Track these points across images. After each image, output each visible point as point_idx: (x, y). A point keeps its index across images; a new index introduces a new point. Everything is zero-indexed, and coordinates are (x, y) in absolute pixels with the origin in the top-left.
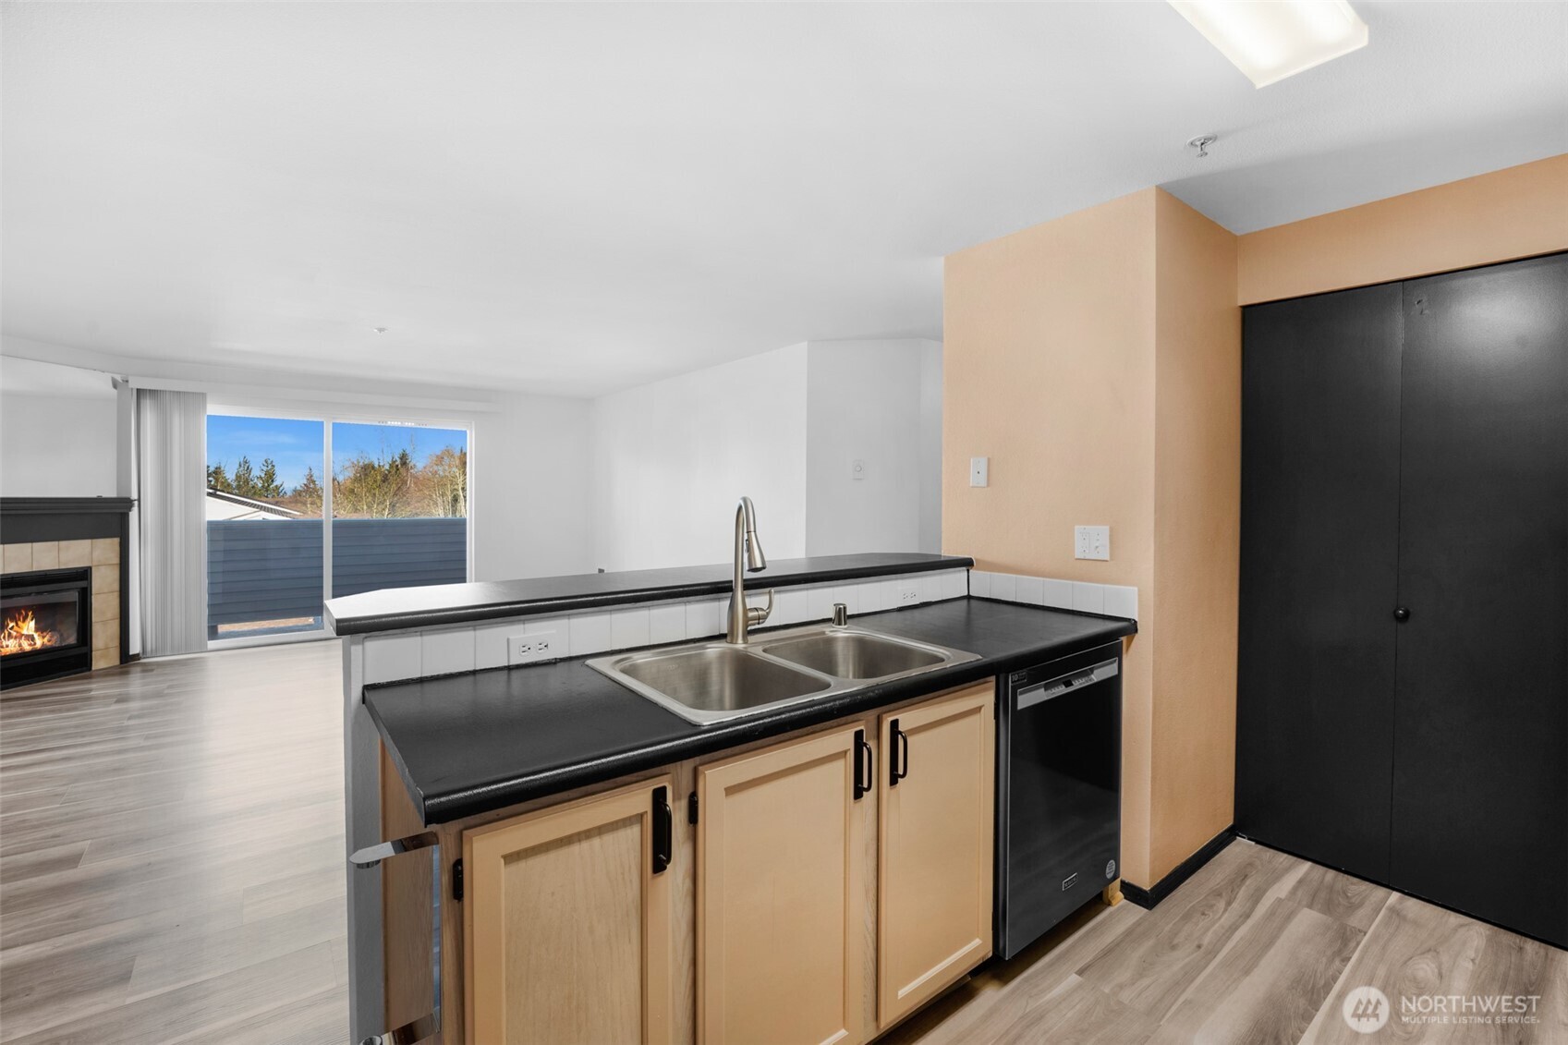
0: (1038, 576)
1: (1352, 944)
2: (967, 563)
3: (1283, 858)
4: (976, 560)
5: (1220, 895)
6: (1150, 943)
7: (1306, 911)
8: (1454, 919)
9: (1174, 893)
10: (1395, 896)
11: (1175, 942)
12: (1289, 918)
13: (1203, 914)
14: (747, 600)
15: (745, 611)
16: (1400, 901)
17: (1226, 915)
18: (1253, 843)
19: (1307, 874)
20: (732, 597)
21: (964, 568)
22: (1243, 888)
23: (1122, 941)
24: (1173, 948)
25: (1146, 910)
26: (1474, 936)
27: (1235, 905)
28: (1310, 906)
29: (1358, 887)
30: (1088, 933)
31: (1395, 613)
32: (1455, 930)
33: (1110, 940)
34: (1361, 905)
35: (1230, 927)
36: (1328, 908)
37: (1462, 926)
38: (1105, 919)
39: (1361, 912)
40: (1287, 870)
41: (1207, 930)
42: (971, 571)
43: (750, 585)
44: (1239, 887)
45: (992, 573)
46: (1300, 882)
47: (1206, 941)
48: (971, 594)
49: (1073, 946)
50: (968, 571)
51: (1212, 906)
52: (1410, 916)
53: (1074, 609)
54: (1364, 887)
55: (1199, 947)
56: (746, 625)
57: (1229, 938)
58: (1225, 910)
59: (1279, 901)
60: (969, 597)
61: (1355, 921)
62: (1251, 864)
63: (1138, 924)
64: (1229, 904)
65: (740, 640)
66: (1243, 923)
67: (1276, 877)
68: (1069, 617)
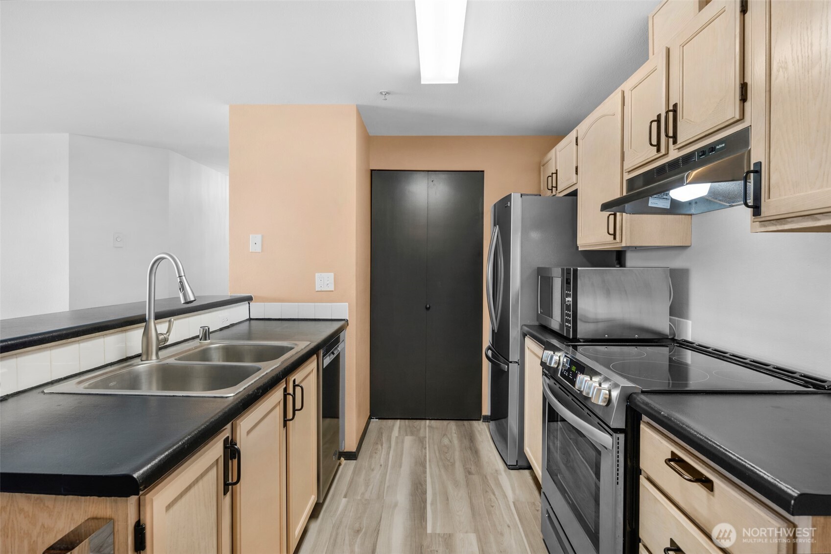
0: (295, 302)
1: (425, 442)
2: (249, 299)
3: (390, 422)
4: (255, 297)
5: (377, 444)
6: (364, 472)
7: (406, 437)
8: (445, 422)
9: (361, 450)
10: (428, 421)
11: (372, 468)
12: (403, 442)
13: (376, 453)
14: (158, 327)
15: (157, 335)
16: (430, 423)
17: (383, 450)
18: (377, 420)
19: (400, 424)
20: (145, 326)
21: (247, 302)
22: (383, 438)
23: (353, 477)
24: (373, 470)
25: (355, 461)
26: (452, 425)
27: (384, 445)
28: (407, 435)
29: (417, 422)
30: (338, 480)
31: (426, 306)
32: (447, 426)
33: (349, 479)
34: (420, 429)
35: (387, 454)
36: (412, 434)
37: (448, 424)
38: (342, 471)
39: (422, 431)
40: (393, 426)
41: (380, 458)
42: (250, 303)
43: (159, 316)
44: (382, 438)
45: (265, 303)
46: (400, 428)
47: (382, 462)
48: (251, 317)
49: (335, 488)
50: (249, 303)
51: (377, 449)
52: (434, 426)
53: (316, 318)
54: (418, 423)
55: (381, 465)
56: (158, 344)
57: (389, 458)
58: (382, 448)
59: (397, 437)
60: (250, 319)
61: (421, 434)
62: (381, 428)
63: (355, 468)
64: (382, 445)
65: (154, 357)
66: (390, 450)
67: (391, 429)
68: (313, 323)
